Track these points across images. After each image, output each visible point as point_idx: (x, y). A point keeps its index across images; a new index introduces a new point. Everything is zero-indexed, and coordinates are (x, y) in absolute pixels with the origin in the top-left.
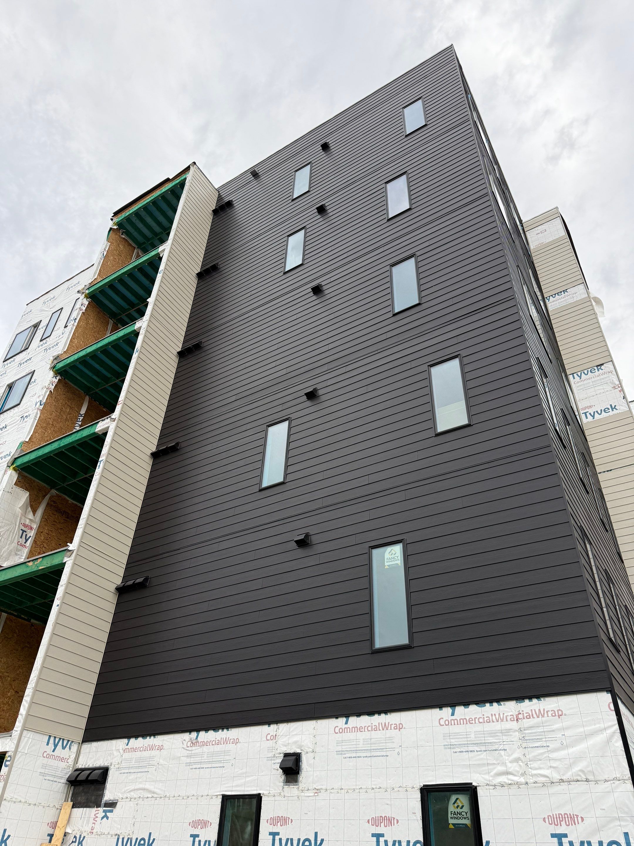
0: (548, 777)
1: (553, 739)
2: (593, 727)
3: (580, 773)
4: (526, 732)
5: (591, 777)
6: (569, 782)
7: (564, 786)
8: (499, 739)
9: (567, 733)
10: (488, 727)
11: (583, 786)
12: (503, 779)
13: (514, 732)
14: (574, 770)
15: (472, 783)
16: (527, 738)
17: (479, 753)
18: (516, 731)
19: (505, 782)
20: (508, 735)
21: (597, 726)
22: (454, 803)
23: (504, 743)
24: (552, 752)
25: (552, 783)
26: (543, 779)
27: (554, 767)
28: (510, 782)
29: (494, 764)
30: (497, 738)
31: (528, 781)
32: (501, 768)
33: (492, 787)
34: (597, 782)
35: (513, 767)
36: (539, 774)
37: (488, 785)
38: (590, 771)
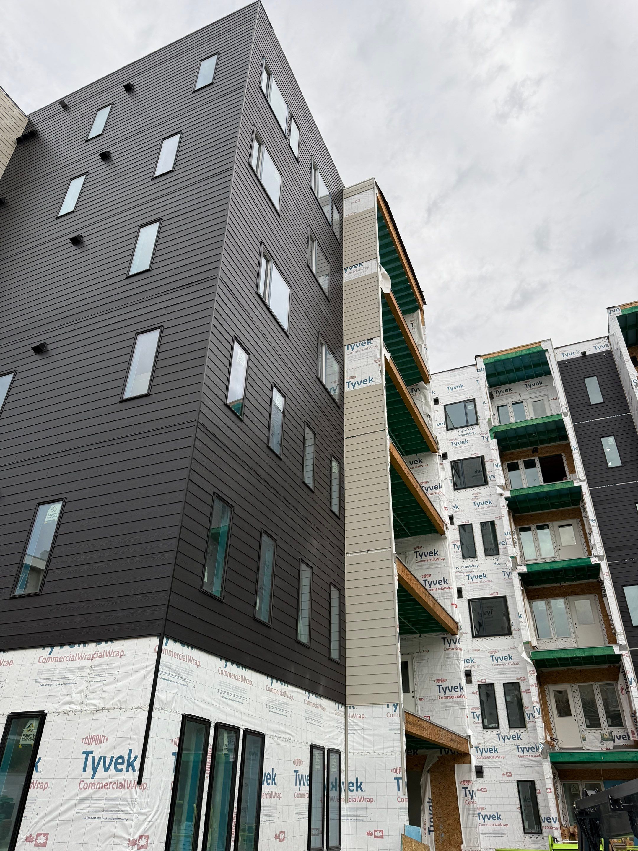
0: (95, 705)
1: (111, 675)
2: (139, 665)
3: (118, 703)
4: (95, 668)
5: (123, 706)
6: (109, 709)
7: (105, 713)
8: (74, 675)
9: (121, 670)
10: (71, 664)
11: (117, 712)
12: (67, 708)
13: (87, 669)
14: (114, 700)
15: (44, 711)
16: (94, 674)
17: (58, 686)
18: (89, 668)
19: (67, 710)
20: (83, 671)
21: (143, 664)
22: (28, 728)
23: (77, 678)
24: (106, 685)
25: (98, 710)
26: (92, 707)
27: (103, 698)
28: (70, 710)
29: (64, 695)
30: (73, 673)
31: (82, 709)
32: (68, 699)
33: (57, 714)
34: (126, 709)
35: (76, 698)
36: (91, 703)
37: (55, 712)
38: (124, 701)
